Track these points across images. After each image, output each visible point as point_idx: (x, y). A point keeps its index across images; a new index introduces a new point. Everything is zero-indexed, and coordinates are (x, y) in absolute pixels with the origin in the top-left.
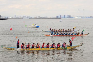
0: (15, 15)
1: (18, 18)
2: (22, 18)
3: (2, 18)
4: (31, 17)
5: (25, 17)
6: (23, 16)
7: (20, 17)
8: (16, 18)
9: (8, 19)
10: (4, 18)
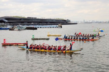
0: (84, 20)
1: (87, 23)
2: (91, 23)
3: (71, 22)
4: (100, 22)
5: (94, 22)
6: (92, 21)
7: (89, 22)
8: (85, 23)
9: (77, 24)
10: (73, 23)
